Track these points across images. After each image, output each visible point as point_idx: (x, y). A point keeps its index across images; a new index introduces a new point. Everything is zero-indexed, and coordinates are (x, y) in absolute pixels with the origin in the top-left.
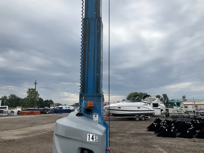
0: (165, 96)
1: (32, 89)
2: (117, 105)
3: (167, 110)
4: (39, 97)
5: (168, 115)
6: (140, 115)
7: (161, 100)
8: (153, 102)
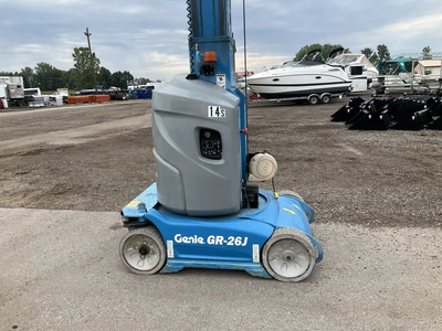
0: (383, 49)
1: (81, 49)
2: (271, 73)
3: (381, 80)
4: (100, 66)
5: (381, 90)
6: (319, 92)
7: (373, 60)
8: (353, 64)
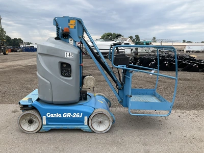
0: (137, 37)
3: (137, 49)
4: (6, 35)
5: (136, 54)
7: (133, 41)
